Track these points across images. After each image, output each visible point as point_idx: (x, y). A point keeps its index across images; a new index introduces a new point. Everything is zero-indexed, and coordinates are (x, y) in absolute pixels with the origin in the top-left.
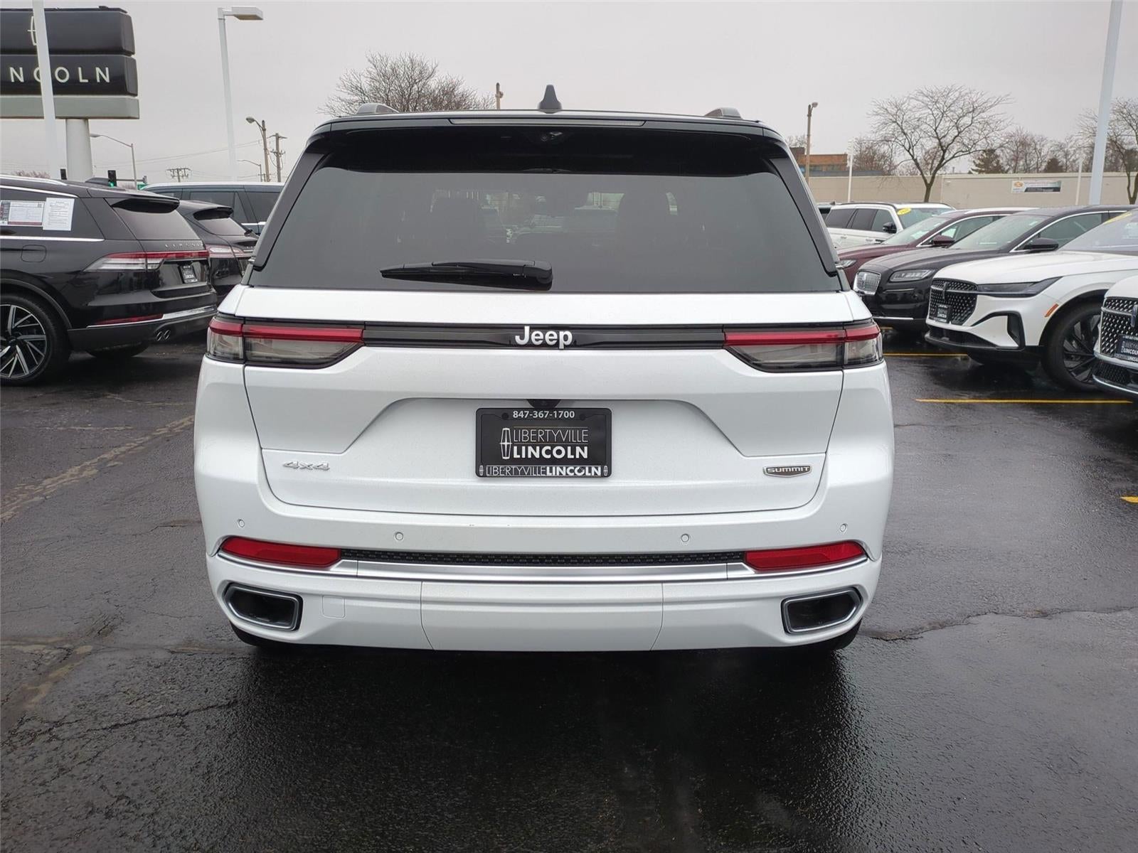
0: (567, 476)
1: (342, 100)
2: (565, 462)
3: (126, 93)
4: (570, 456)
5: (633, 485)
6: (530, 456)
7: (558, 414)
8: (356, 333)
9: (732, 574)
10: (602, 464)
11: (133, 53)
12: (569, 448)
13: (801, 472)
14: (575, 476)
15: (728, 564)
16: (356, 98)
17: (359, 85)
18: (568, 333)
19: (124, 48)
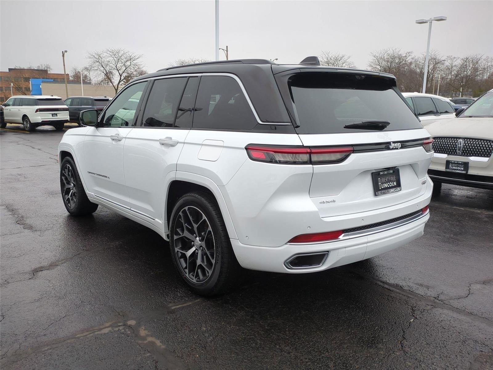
4: (393, 185)
5: (406, 191)
6: (385, 187)
7: (389, 172)
8: (351, 149)
14: (395, 192)
18: (400, 144)
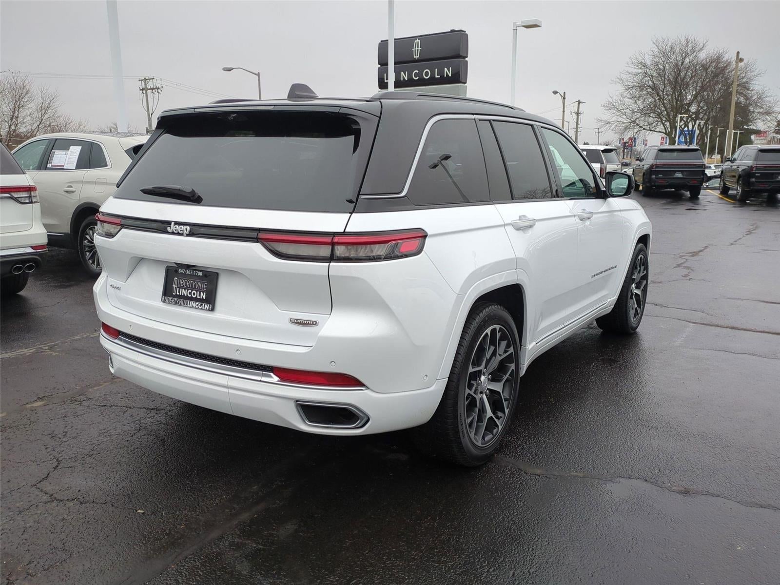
0: (195, 308)
1: (629, 73)
2: (195, 300)
3: (459, 82)
4: (198, 297)
5: (223, 318)
6: (183, 295)
7: (196, 273)
8: (119, 221)
9: (264, 379)
10: (210, 304)
11: (467, 57)
12: (198, 292)
13: (310, 324)
14: (198, 308)
15: (264, 372)
16: (640, 71)
17: (643, 61)
18: (188, 228)
19: (461, 54)
